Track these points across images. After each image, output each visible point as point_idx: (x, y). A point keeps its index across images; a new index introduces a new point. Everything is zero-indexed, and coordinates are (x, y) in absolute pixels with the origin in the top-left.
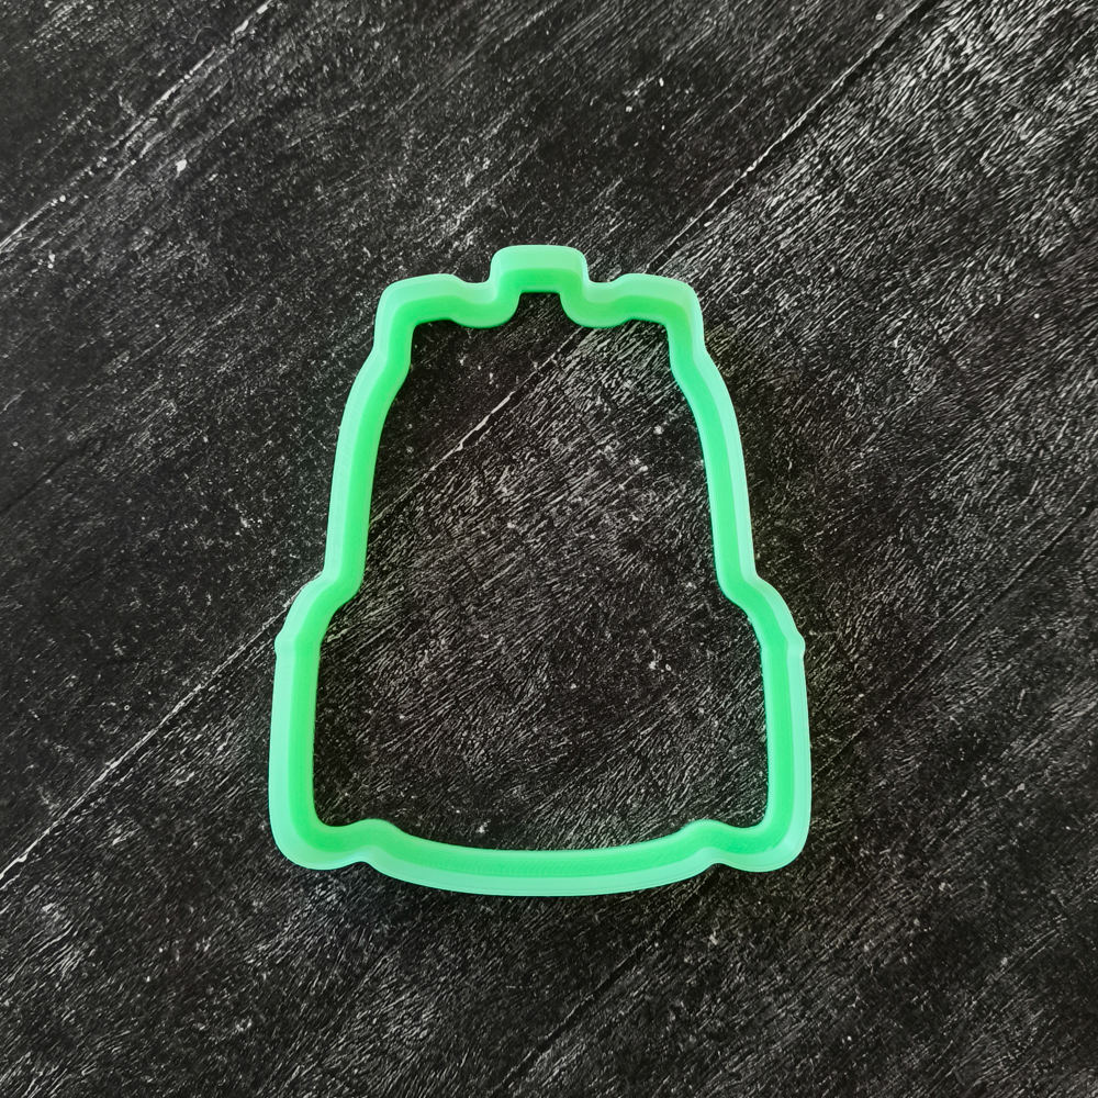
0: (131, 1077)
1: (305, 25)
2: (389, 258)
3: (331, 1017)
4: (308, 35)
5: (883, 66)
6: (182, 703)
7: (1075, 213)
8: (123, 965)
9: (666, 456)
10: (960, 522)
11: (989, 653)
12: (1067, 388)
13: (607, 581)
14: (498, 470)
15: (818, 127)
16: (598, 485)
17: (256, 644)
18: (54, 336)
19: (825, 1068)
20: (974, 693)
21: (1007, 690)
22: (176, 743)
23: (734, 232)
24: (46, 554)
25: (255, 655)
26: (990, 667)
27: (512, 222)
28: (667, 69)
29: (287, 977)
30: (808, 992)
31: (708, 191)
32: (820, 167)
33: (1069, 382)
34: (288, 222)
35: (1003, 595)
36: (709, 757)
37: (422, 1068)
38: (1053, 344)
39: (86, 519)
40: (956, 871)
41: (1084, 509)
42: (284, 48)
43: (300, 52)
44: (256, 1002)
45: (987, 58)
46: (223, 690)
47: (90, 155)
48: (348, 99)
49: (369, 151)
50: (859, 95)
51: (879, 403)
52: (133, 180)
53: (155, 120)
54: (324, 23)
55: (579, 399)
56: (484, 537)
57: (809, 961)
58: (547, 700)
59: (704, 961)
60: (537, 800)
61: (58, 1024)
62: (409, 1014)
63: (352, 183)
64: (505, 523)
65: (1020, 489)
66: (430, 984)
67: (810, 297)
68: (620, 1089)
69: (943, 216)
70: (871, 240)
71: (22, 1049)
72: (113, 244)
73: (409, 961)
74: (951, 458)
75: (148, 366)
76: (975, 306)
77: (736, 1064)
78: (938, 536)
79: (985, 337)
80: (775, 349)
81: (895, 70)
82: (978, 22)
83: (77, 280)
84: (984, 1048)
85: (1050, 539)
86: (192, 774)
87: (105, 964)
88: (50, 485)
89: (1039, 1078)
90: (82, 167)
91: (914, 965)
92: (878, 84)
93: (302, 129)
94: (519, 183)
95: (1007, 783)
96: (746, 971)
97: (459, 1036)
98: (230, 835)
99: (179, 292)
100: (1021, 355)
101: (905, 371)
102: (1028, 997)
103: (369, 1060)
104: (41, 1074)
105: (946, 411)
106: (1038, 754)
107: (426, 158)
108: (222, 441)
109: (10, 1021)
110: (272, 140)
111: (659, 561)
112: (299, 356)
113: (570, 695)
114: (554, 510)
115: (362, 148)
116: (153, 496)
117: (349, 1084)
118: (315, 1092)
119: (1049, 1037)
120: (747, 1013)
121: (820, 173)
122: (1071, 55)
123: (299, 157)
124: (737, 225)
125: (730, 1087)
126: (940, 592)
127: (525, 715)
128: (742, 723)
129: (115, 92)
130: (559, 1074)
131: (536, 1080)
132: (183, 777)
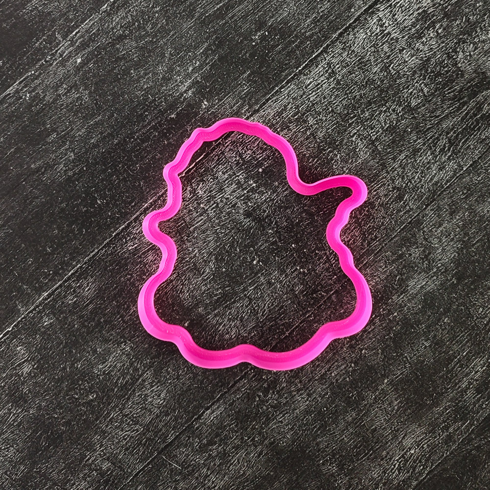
0: (49, 414)
1: (129, 6)
2: (158, 100)
3: (126, 394)
4: (130, 10)
5: (353, 29)
6: (72, 271)
7: (426, 90)
8: (47, 372)
9: (263, 181)
10: (376, 210)
11: (385, 261)
12: (420, 159)
13: (238, 229)
14: (198, 184)
15: (327, 53)
16: (236, 191)
17: (102, 249)
18: (28, 126)
19: (315, 420)
20: (379, 277)
21: (392, 276)
22: (70, 287)
23: (293, 93)
24: (22, 211)
25: (101, 254)
26: (386, 267)
27: (207, 87)
28: (269, 28)
29: (110, 378)
30: (309, 391)
31: (283, 77)
32: (327, 69)
33: (421, 156)
34: (120, 84)
35: (392, 239)
36: (275, 299)
37: (160, 415)
38: (415, 141)
39: (37, 198)
40: (369, 346)
41: (424, 206)
42: (121, 15)
43: (127, 17)
44: (98, 388)
45: (394, 28)
46: (88, 267)
47: (44, 55)
48: (145, 36)
49: (152, 57)
50: (343, 41)
51: (347, 162)
52: (60, 66)
53: (70, 42)
54: (137, 6)
55: (230, 157)
56: (191, 210)
57: (311, 379)
58: (214, 275)
59: (270, 378)
60: (209, 313)
61: (22, 393)
62: (156, 394)
63: (145, 70)
64: (200, 205)
65: (400, 198)
66: (164, 383)
67: (321, 120)
68: (236, 426)
69: (374, 89)
70: (346, 98)
71: (8, 402)
72: (52, 91)
73: (157, 374)
74: (374, 185)
75: (63, 139)
76: (385, 125)
77: (281, 417)
78: (368, 215)
79: (389, 138)
80: (307, 140)
81: (358, 32)
82: (391, 13)
83: (37, 105)
84: (376, 414)
85: (411, 218)
86: (75, 299)
87: (40, 371)
88: (24, 184)
89: (397, 426)
90: (40, 60)
91: (351, 382)
92: (351, 37)
93: (127, 47)
94: (210, 72)
95: (390, 312)
96: (286, 382)
97: (175, 403)
98: (89, 323)
99: (76, 111)
100: (403, 145)
101: (357, 150)
102: (394, 395)
103: (140, 411)
104: (15, 412)
105: (373, 166)
106: (403, 301)
107: (174, 60)
108: (91, 169)
109: (3, 391)
110: (115, 52)
111: (258, 222)
112: (122, 137)
113: (222, 272)
114: (219, 200)
115: (150, 56)
116: (64, 190)
117: (132, 420)
118: (119, 423)
119: (401, 411)
120: (286, 398)
121: (327, 71)
122: (426, 28)
123: (125, 59)
124: (294, 90)
125: (278, 426)
126: (368, 237)
127: (205, 280)
128: (289, 286)
129: (55, 31)
130: (213, 419)
131: (204, 421)
132: (72, 300)
